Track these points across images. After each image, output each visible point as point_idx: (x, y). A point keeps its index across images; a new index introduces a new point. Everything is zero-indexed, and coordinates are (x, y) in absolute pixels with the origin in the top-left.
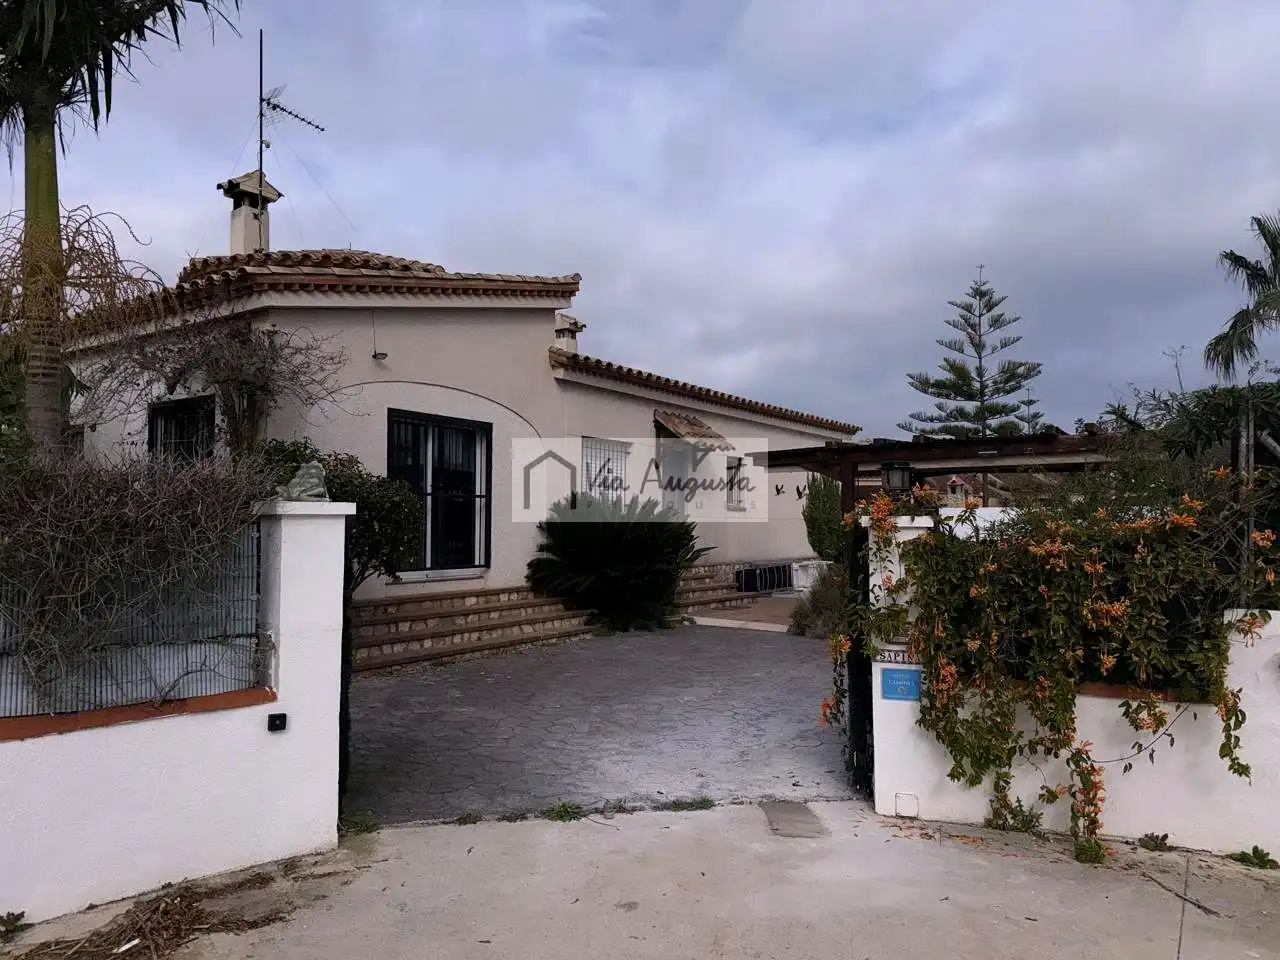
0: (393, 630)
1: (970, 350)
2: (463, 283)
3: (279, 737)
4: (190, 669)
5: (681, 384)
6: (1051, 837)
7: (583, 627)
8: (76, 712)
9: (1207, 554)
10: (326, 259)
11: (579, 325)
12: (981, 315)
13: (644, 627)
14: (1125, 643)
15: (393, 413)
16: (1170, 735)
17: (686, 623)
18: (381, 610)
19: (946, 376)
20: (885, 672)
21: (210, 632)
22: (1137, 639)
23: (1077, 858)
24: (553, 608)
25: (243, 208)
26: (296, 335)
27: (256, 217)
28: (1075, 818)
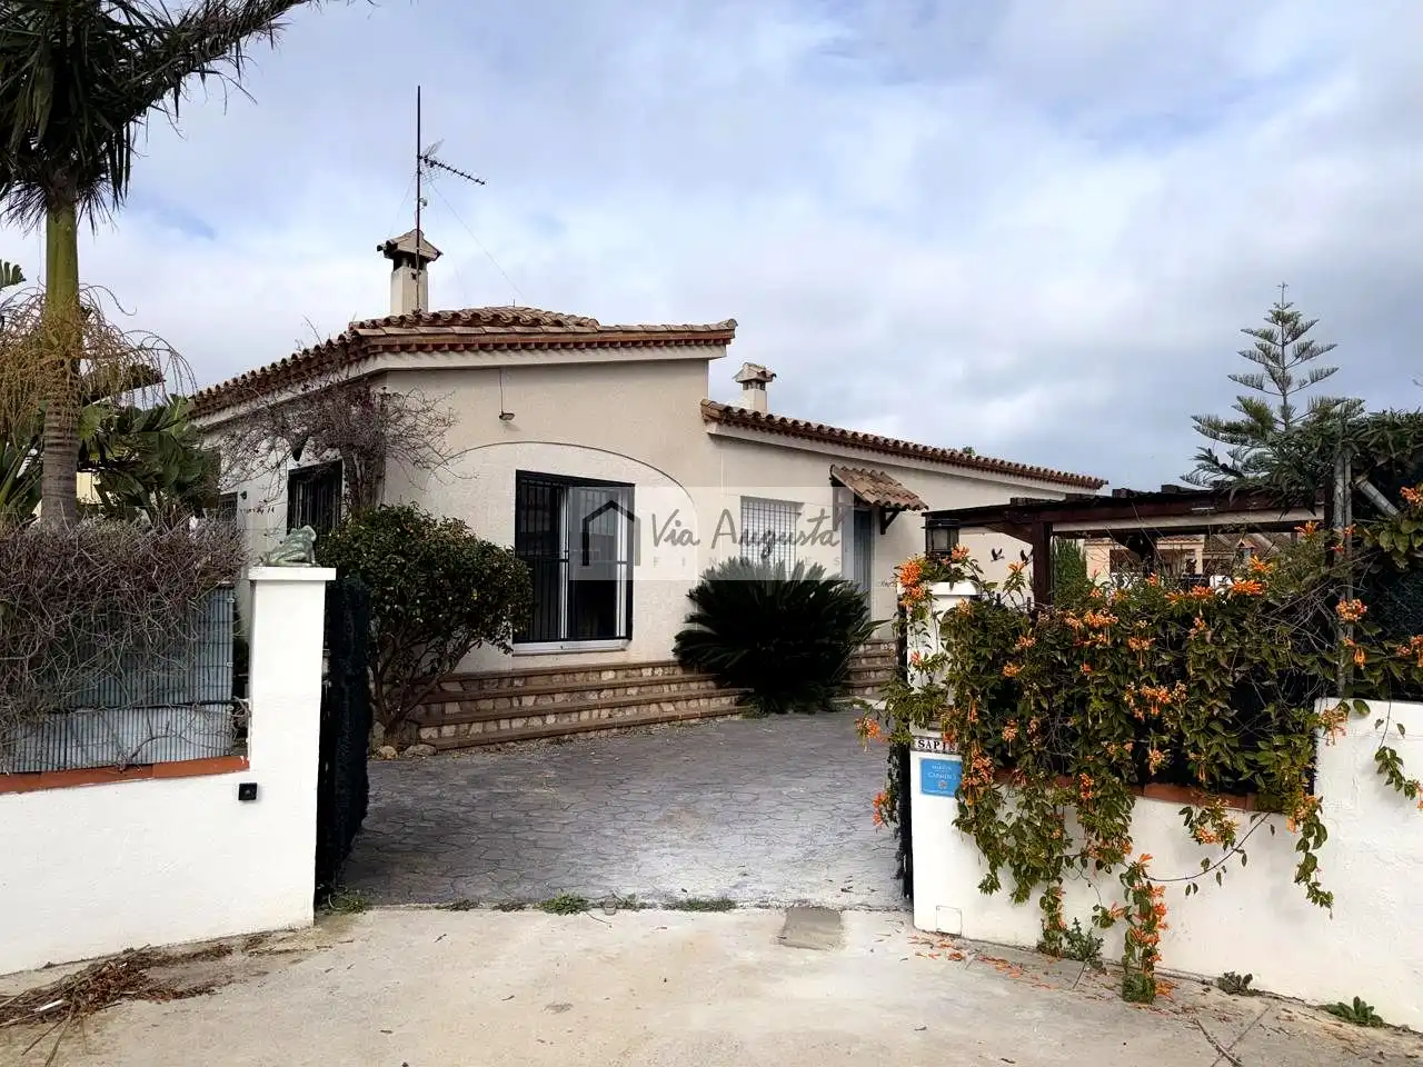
0: (516, 703)
1: (1270, 386)
2: (600, 335)
3: (249, 806)
4: (154, 734)
5: (861, 436)
6: (1109, 968)
7: (733, 707)
8: (40, 773)
9: (1284, 629)
10: (475, 318)
11: (768, 374)
12: (1285, 343)
13: (806, 710)
14: (1181, 736)
15: (522, 477)
16: (1242, 851)
17: (857, 706)
18: (507, 681)
19: (1240, 417)
20: (924, 762)
21: (180, 698)
22: (1197, 733)
23: (1124, 997)
24: (703, 685)
25: (401, 268)
26: (412, 397)
27: (414, 277)
28: (1129, 947)
